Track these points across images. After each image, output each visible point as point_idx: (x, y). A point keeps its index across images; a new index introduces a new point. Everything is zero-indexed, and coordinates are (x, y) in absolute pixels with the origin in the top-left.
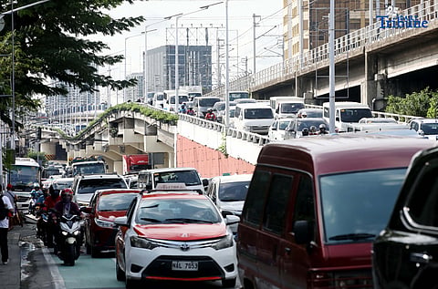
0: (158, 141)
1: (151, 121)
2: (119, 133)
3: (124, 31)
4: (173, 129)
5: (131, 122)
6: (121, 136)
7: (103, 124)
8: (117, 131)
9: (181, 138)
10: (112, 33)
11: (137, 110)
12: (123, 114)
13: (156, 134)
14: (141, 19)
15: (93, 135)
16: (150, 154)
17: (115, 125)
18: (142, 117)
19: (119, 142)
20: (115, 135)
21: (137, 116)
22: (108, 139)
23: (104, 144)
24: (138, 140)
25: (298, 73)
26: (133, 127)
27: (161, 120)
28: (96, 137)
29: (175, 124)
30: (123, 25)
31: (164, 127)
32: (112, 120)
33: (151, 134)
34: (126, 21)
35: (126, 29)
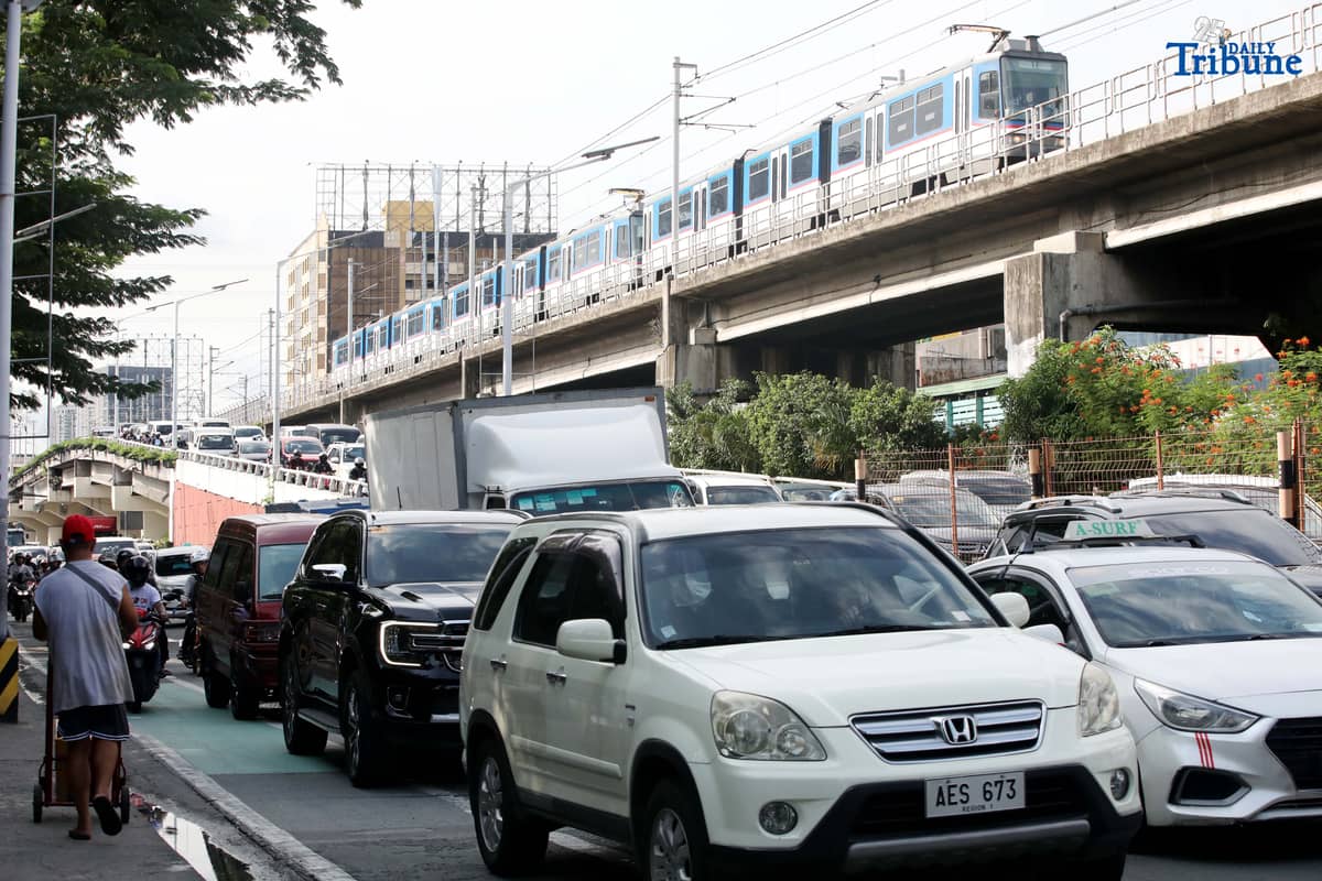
0: (134, 494)
1: (127, 464)
2: (63, 485)
3: (139, 300)
4: (165, 474)
5: (86, 467)
6: (69, 489)
7: (39, 471)
8: (61, 482)
9: (182, 488)
10: (121, 303)
11: (102, 448)
12: (73, 455)
13: (130, 483)
15: (21, 488)
16: (122, 513)
17: (57, 471)
18: (110, 458)
19: (63, 497)
20: (57, 487)
21: (100, 456)
22: (46, 493)
23: (38, 500)
24: (96, 493)
26: (89, 475)
27: (145, 462)
28: (26, 490)
29: (173, 466)
30: (138, 289)
31: (150, 471)
32: (54, 464)
33: (122, 484)
34: (144, 282)
35: (144, 296)
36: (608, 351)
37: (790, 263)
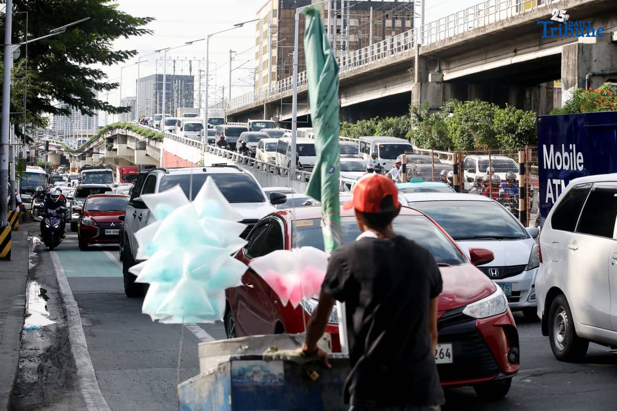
0: (147, 155)
1: (141, 138)
2: (114, 148)
3: (119, 62)
4: (160, 145)
5: (124, 138)
6: (116, 150)
7: (101, 140)
8: (113, 146)
9: (166, 153)
10: (110, 64)
11: (129, 128)
12: (118, 131)
13: (145, 149)
14: (135, 52)
15: (92, 149)
16: (139, 166)
17: (110, 140)
18: (134, 135)
19: (113, 155)
20: (110, 149)
21: (130, 133)
22: (104, 153)
23: (101, 156)
24: (129, 153)
25: (267, 100)
26: (126, 143)
27: (150, 138)
28: (95, 150)
29: (161, 141)
30: (119, 57)
31: (152, 143)
32: (108, 136)
33: (141, 149)
34: (123, 53)
35: (122, 61)
36: (394, 83)
37: (472, 41)
